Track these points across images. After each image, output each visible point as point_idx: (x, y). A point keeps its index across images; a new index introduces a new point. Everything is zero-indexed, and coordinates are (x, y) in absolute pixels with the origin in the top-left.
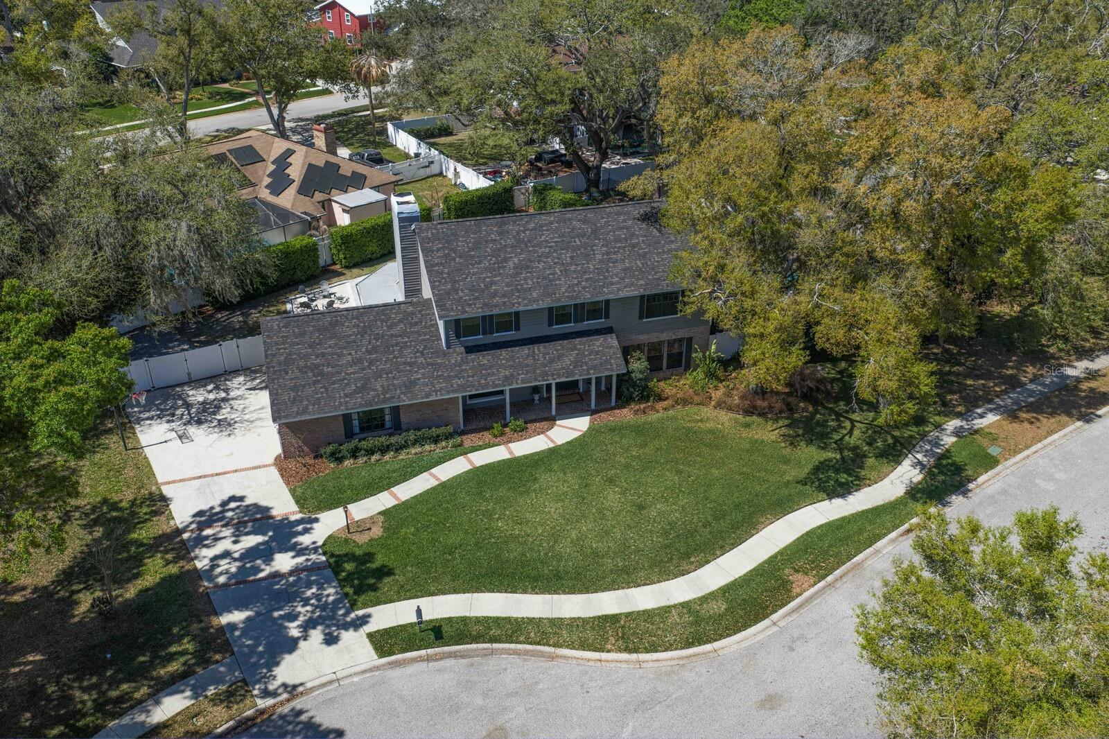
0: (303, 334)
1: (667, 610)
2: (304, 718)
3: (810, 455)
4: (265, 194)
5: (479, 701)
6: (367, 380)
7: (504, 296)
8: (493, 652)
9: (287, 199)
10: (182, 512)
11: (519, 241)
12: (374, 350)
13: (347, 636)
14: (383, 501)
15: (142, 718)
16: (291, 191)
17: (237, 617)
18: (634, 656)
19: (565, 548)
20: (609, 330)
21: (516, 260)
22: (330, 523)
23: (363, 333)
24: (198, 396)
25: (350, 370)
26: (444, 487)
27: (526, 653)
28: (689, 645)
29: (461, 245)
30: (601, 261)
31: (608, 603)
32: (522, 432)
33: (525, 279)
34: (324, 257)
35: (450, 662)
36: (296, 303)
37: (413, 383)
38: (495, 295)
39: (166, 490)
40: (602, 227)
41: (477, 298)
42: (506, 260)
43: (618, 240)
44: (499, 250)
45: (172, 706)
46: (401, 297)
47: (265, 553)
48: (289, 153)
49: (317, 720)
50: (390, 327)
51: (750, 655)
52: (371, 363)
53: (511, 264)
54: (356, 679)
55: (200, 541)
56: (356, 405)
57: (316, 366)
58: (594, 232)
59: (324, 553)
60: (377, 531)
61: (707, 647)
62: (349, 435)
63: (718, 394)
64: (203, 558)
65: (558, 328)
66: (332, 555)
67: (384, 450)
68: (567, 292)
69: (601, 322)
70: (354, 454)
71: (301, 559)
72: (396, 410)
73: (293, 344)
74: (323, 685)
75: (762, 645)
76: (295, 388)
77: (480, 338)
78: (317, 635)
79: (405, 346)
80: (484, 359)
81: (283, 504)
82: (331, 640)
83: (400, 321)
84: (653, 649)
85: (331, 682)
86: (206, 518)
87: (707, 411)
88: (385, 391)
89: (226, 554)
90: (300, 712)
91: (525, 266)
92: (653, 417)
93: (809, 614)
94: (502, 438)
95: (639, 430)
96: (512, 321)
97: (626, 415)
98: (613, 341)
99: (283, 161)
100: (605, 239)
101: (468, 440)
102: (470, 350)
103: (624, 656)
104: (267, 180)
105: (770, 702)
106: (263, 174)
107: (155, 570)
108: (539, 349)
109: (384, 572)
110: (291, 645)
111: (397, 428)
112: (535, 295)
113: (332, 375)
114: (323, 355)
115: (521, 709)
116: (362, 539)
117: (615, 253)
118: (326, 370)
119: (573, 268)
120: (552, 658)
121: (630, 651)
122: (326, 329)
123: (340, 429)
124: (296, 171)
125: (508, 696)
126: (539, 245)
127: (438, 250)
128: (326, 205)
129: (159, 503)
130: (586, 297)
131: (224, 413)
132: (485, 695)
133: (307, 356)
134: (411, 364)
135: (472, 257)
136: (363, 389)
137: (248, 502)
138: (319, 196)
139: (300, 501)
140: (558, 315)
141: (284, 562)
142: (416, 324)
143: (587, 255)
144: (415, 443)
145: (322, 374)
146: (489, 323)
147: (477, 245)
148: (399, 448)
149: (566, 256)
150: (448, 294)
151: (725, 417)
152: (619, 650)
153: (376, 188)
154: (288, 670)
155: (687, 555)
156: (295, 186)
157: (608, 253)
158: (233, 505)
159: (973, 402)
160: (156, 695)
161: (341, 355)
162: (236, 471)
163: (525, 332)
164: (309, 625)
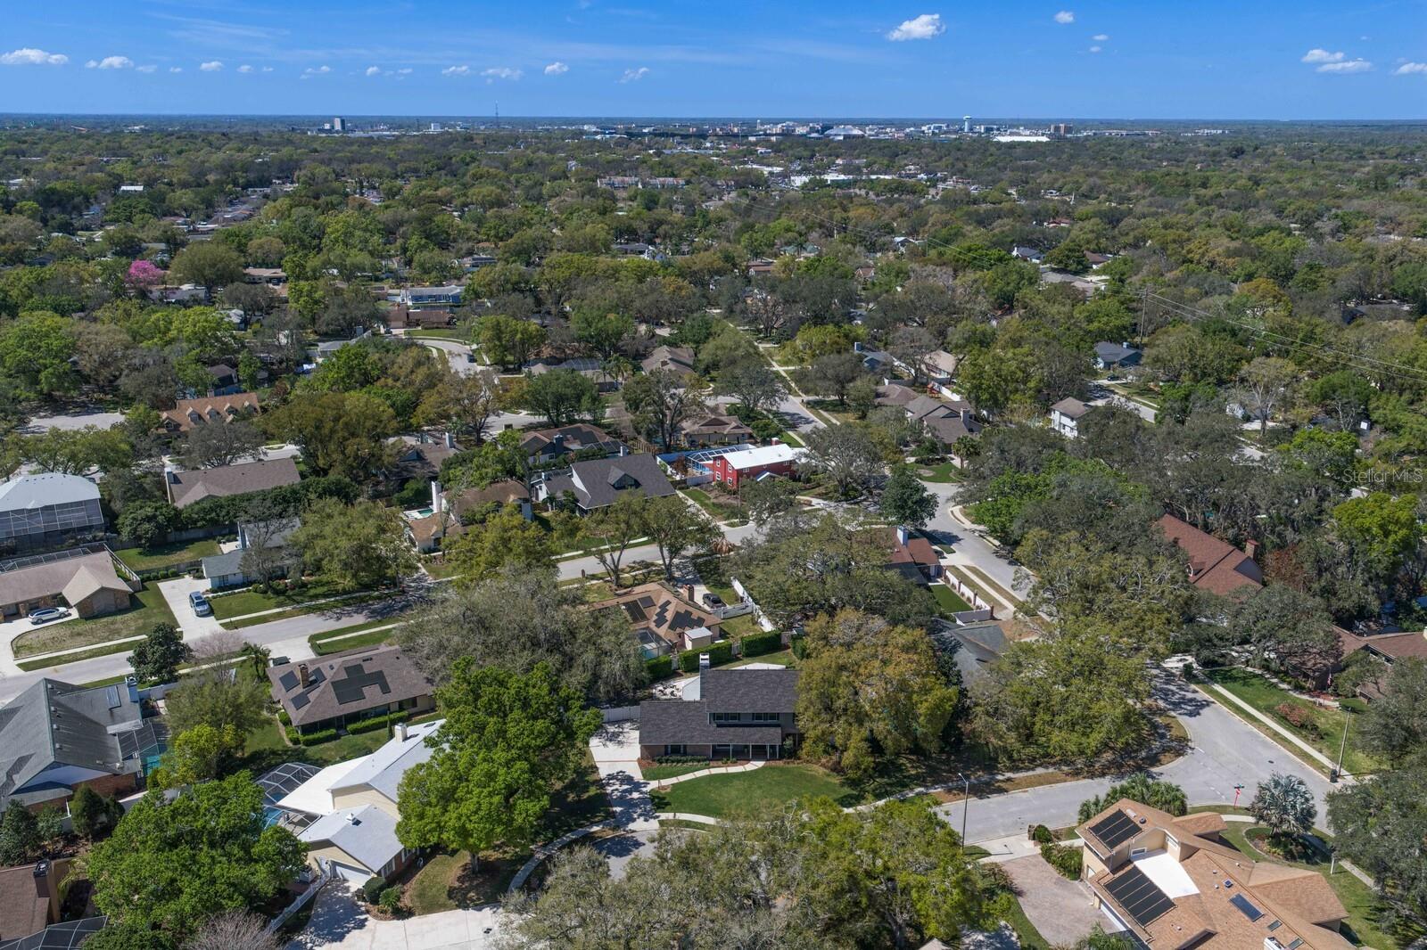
0: (655, 711)
2: (633, 838)
3: (847, 790)
4: (652, 625)
6: (677, 732)
7: (736, 705)
9: (662, 631)
10: (603, 772)
12: (681, 721)
13: (652, 820)
14: (674, 780)
16: (666, 626)
17: (618, 809)
20: (778, 726)
21: (743, 691)
22: (654, 784)
23: (678, 713)
24: (612, 729)
25: (670, 727)
26: (697, 779)
29: (723, 681)
32: (734, 763)
34: (674, 666)
36: (657, 690)
37: (694, 736)
38: (732, 704)
39: (598, 765)
41: (723, 705)
42: (739, 690)
44: (737, 685)
45: (595, 829)
46: (698, 698)
47: (630, 791)
48: (668, 603)
49: (637, 839)
54: (652, 832)
55: (608, 784)
56: (670, 742)
57: (658, 724)
59: (649, 794)
60: (670, 789)
62: (666, 754)
63: (823, 760)
64: (609, 790)
65: (756, 722)
66: (652, 795)
67: (678, 762)
68: (761, 708)
69: (775, 721)
70: (667, 761)
71: (641, 795)
72: (685, 746)
73: (651, 714)
74: (641, 831)
77: (723, 721)
78: (642, 818)
80: (723, 730)
81: (638, 776)
82: (646, 820)
83: (694, 710)
85: (644, 831)
86: (611, 777)
87: (816, 767)
88: (682, 738)
92: (791, 765)
94: (726, 764)
95: (781, 770)
96: (736, 716)
97: (780, 763)
98: (779, 730)
99: (664, 607)
101: (712, 764)
102: (719, 726)
104: (655, 618)
106: (653, 613)
107: (593, 791)
108: (746, 729)
109: (668, 804)
110: (634, 820)
111: (685, 754)
112: (748, 706)
113: (663, 728)
114: (661, 720)
116: (662, 791)
118: (661, 726)
122: (664, 710)
123: (663, 750)
124: (669, 615)
127: (712, 683)
128: (681, 636)
129: (594, 769)
130: (768, 711)
131: (620, 738)
136: (675, 736)
137: (626, 773)
138: (679, 630)
139: (645, 776)
140: (758, 716)
141: (636, 795)
142: (699, 712)
144: (692, 760)
145: (659, 727)
146: (727, 716)
148: (684, 762)
150: (713, 702)
151: (821, 770)
153: (709, 628)
154: (631, 826)
156: (667, 624)
158: (621, 773)
159: (935, 783)
160: (593, 824)
161: (668, 721)
162: (623, 762)
163: (743, 721)
164: (640, 815)
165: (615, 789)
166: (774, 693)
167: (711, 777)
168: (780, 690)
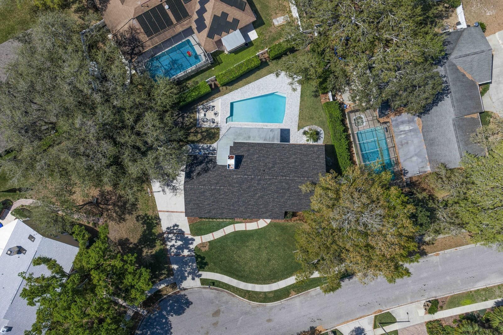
0: (195, 193)
1: (260, 293)
2: (186, 297)
5: (217, 302)
6: (211, 210)
7: (252, 206)
8: (223, 291)
9: (203, 39)
11: (263, 187)
12: (214, 202)
13: (197, 279)
14: (211, 236)
15: (157, 287)
16: (205, 33)
18: (249, 301)
19: (247, 269)
21: (259, 194)
22: (198, 240)
23: (212, 196)
25: (207, 206)
27: (230, 293)
28: (261, 302)
30: (286, 199)
31: (249, 287)
32: (251, 220)
33: (260, 201)
35: (214, 291)
37: (223, 213)
38: (249, 205)
40: (292, 187)
41: (244, 205)
42: (256, 194)
43: (294, 193)
44: (255, 190)
49: (188, 298)
50: (220, 196)
51: (271, 308)
52: (213, 205)
53: (257, 195)
54: (196, 289)
57: (197, 204)
58: (288, 188)
59: (195, 253)
60: (207, 248)
61: (265, 304)
64: (169, 245)
66: (196, 254)
71: (189, 253)
73: (192, 196)
74: (190, 288)
75: (275, 306)
76: (191, 209)
78: (190, 277)
79: (223, 202)
81: (187, 231)
82: (193, 279)
83: (223, 194)
84: (254, 301)
85: (191, 288)
88: (215, 214)
89: (173, 246)
90: (185, 295)
91: (261, 197)
93: (289, 302)
94: (245, 220)
99: (203, 5)
100: (291, 191)
103: (248, 301)
104: (196, 16)
105: (269, 320)
106: (194, 10)
109: (206, 264)
110: (185, 278)
112: (261, 207)
113: (202, 207)
114: (200, 200)
115: (224, 307)
116: (203, 250)
117: (292, 197)
118: (200, 205)
119: (276, 200)
120: (234, 296)
121: (249, 300)
122: (202, 193)
124: (208, 17)
125: (223, 303)
126: (268, 190)
127: (237, 187)
129: (158, 220)
132: (219, 301)
133: (195, 200)
134: (223, 208)
135: (246, 191)
136: (209, 212)
137: (180, 228)
138: (216, 38)
141: (186, 253)
142: (227, 196)
143: (283, 196)
145: (199, 206)
147: (249, 187)
149: (276, 195)
150: (236, 202)
152: (247, 299)
154: (185, 284)
155: (273, 279)
156: (206, 31)
157: (290, 197)
158: (176, 228)
161: (205, 202)
162: (177, 212)
164: (189, 273)
165: (173, 243)
166: (282, 197)
167: (237, 234)
168: (288, 194)
